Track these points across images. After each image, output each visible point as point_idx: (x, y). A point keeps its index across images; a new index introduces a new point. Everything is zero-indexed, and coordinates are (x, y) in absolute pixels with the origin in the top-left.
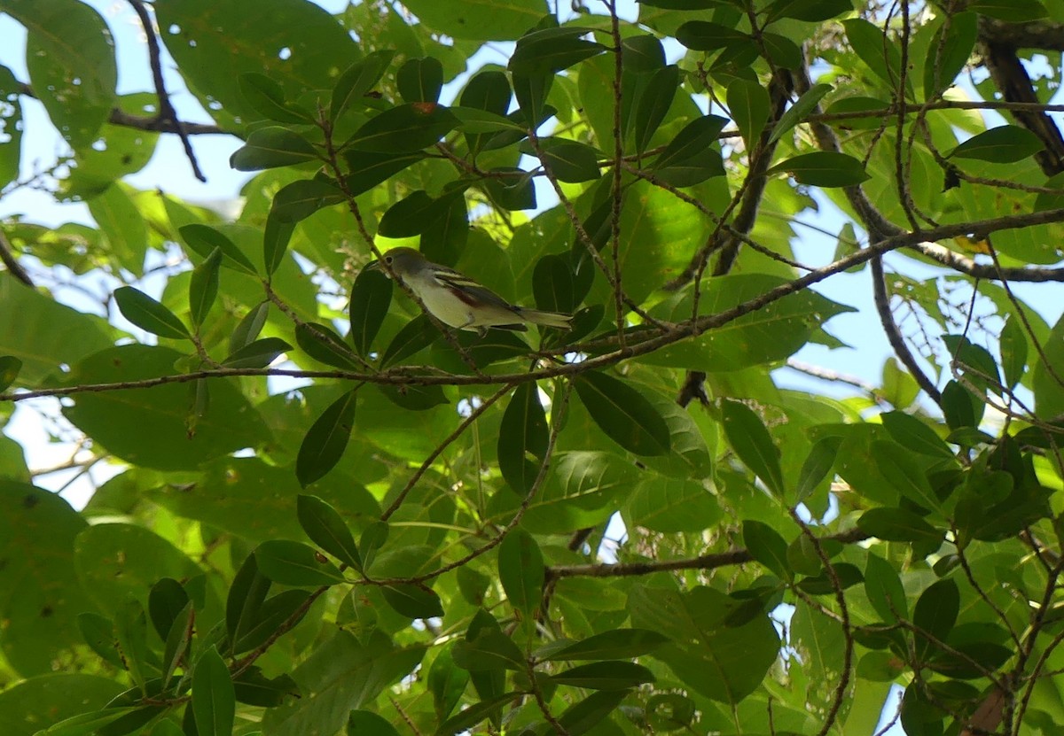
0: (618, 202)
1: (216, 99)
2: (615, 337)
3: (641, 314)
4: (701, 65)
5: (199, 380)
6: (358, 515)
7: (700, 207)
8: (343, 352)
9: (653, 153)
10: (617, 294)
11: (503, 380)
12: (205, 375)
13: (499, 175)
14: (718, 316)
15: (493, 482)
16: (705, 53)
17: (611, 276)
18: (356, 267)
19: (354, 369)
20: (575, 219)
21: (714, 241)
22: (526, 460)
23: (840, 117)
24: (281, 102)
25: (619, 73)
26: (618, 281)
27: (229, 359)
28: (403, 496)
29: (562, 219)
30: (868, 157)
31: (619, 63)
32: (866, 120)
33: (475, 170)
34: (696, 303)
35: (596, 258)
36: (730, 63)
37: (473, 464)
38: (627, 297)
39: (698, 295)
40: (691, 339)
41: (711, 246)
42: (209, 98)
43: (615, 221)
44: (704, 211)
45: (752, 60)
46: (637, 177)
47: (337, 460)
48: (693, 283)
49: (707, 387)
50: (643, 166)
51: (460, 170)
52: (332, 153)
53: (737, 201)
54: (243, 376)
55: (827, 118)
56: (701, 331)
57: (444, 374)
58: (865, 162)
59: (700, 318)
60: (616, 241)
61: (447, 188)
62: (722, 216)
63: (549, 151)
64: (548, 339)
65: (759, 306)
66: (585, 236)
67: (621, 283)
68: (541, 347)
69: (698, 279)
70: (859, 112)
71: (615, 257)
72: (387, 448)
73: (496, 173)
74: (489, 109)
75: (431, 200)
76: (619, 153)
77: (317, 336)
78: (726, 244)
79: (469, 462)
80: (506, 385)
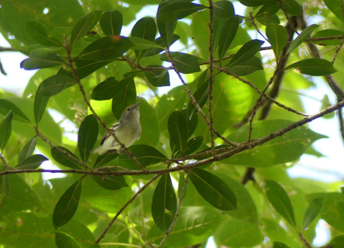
0: (211, 83)
1: (12, 34)
2: (210, 151)
3: (223, 139)
4: (251, 14)
5: (4, 176)
6: (83, 240)
7: (251, 86)
8: (75, 160)
9: (228, 58)
10: (211, 129)
11: (155, 173)
12: (7, 173)
13: (151, 69)
14: (261, 139)
15: (149, 223)
16: (253, 8)
17: (207, 120)
18: (81, 117)
19: (80, 169)
20: (189, 92)
21: (259, 103)
22: (166, 213)
23: (320, 39)
24: (46, 36)
25: (211, 19)
26: (212, 122)
27: (18, 165)
28: (106, 231)
29: (183, 92)
30: (334, 59)
31: (211, 14)
32: (333, 41)
33: (139, 67)
34: (250, 133)
35: (200, 111)
36: (265, 12)
37: (140, 215)
38: (216, 130)
39: (251, 129)
40: (247, 151)
41: (258, 105)
42: (9, 33)
43: (210, 93)
44: (253, 87)
45: (276, 11)
46: (219, 71)
47: (73, 215)
48: (249, 123)
49: (256, 176)
50: (223, 65)
51: (132, 67)
52: (71, 61)
53: (270, 83)
54: (26, 174)
55: (314, 40)
56: (253, 147)
57: (126, 170)
58: (333, 62)
59: (252, 140)
60: (210, 103)
61: (125, 75)
62: (263, 90)
63: (175, 58)
64: (176, 153)
65: (281, 134)
66: (194, 101)
67: (213, 123)
68: (172, 157)
69: (251, 121)
70: (329, 37)
71: (210, 110)
72: (97, 206)
73: (149, 68)
74: (146, 38)
75: (117, 82)
76: (212, 58)
77: (62, 153)
78: (265, 104)
79: (138, 213)
80: (157, 175)
